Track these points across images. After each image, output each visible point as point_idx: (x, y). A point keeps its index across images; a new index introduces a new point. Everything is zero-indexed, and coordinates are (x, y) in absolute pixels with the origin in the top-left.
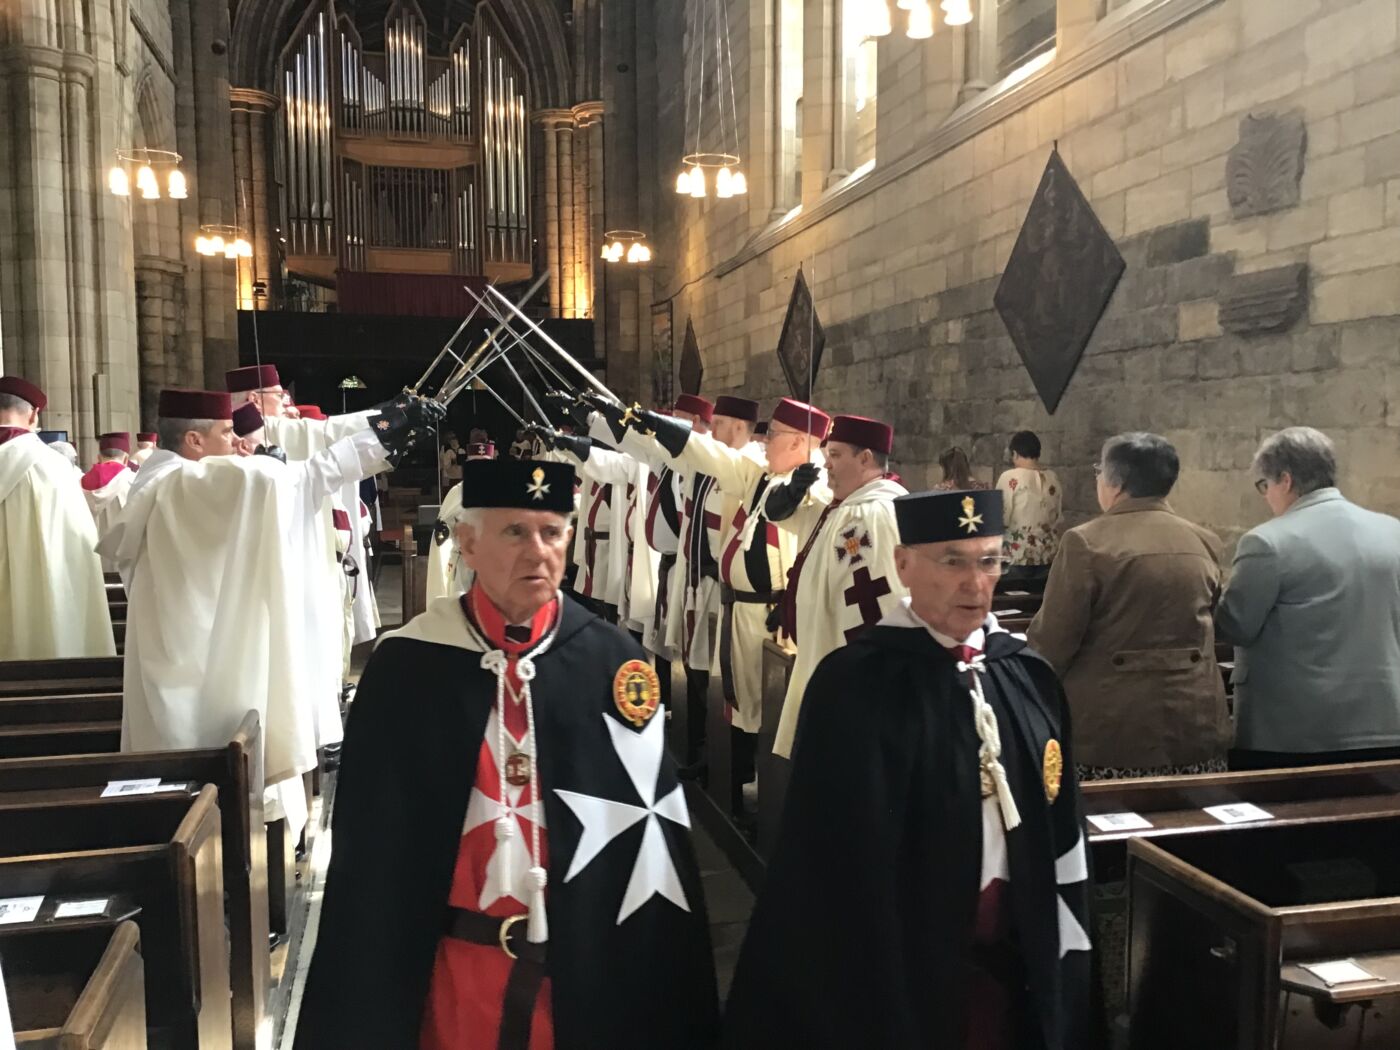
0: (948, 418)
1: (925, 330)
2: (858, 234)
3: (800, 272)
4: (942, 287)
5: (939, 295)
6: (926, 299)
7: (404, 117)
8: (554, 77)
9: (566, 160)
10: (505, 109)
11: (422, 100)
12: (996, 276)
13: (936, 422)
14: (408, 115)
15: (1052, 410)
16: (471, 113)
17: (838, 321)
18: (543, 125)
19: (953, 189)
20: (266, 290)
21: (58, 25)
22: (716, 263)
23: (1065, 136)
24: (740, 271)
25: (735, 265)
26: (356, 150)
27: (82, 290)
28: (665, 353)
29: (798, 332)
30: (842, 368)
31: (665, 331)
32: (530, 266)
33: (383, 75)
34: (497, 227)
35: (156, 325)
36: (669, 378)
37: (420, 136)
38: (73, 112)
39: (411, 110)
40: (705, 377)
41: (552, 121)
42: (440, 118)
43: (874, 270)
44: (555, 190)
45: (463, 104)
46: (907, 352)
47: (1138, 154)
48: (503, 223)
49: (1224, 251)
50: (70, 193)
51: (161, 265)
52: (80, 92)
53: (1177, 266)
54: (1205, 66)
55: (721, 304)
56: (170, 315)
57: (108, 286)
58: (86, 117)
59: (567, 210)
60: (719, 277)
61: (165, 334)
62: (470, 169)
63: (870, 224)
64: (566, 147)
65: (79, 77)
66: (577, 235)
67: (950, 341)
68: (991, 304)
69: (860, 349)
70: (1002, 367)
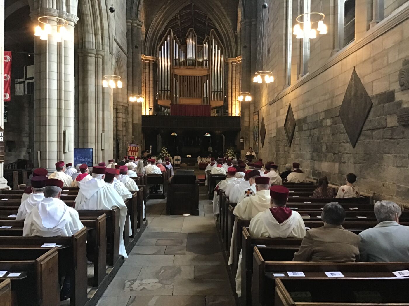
0: (327, 148)
1: (321, 122)
2: (305, 93)
3: (290, 104)
4: (325, 109)
5: (325, 111)
6: (322, 112)
7: (190, 62)
8: (231, 49)
9: (234, 72)
10: (218, 58)
11: (195, 57)
12: (339, 106)
13: (324, 149)
14: (191, 61)
15: (354, 147)
16: (208, 60)
17: (299, 118)
18: (228, 63)
19: (328, 81)
20: (152, 110)
21: (95, 43)
22: (270, 101)
23: (357, 65)
24: (275, 103)
25: (274, 102)
26: (177, 72)
27: (99, 111)
28: (256, 126)
29: (289, 121)
30: (300, 132)
31: (257, 120)
32: (223, 102)
33: (185, 51)
34: (214, 91)
35: (120, 120)
36: (258, 133)
37: (194, 67)
38: (98, 65)
39: (192, 60)
40: (266, 134)
41: (231, 61)
42: (200, 62)
43: (309, 103)
44: (231, 80)
45: (206, 58)
46: (316, 128)
47: (376, 71)
48: (216, 90)
49: (398, 100)
50: (97, 86)
51: (122, 104)
52: (100, 60)
53: (386, 104)
54: (393, 45)
55: (271, 112)
56: (124, 117)
57: (106, 110)
58: (101, 66)
59: (234, 86)
60: (270, 105)
61: (122, 122)
62: (207, 75)
63: (308, 90)
64: (234, 68)
65: (100, 56)
66: (237, 93)
67: (328, 125)
68: (338, 114)
69: (305, 127)
70: (341, 133)
